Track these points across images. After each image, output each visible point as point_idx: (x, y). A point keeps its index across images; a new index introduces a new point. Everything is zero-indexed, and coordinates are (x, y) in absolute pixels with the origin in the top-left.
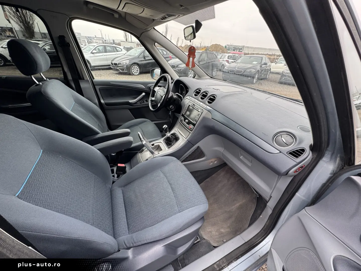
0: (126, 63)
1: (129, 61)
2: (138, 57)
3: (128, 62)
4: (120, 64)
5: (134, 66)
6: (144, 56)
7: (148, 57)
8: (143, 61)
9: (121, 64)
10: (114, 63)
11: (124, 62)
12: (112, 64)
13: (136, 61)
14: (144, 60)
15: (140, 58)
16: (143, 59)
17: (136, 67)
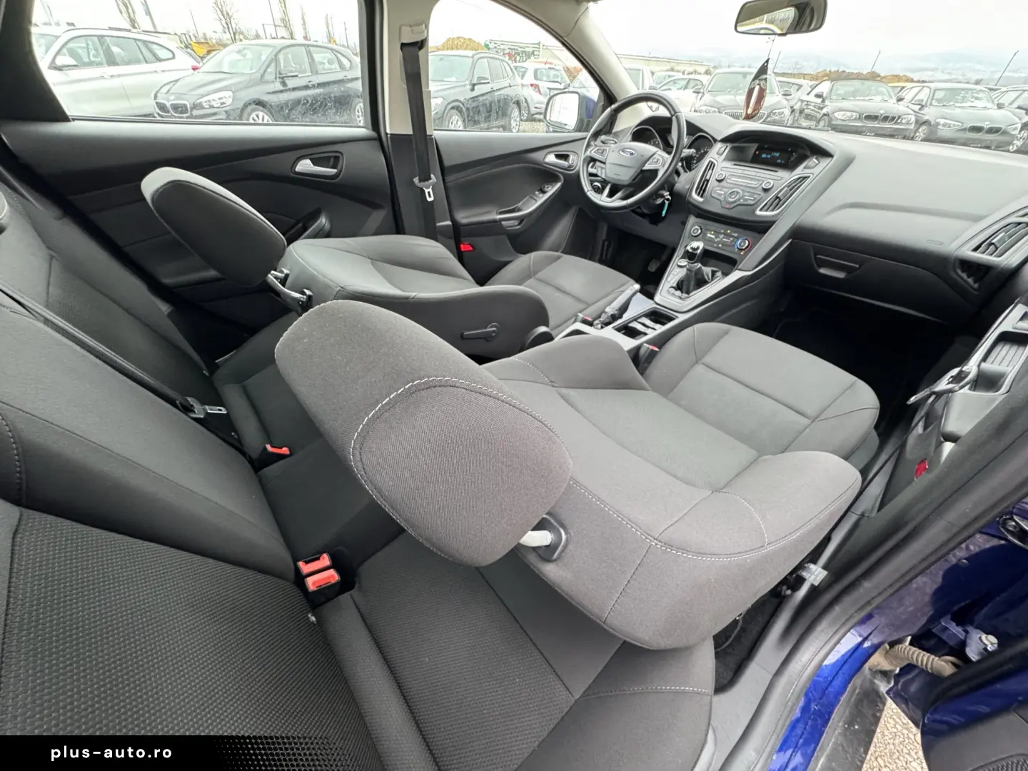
0: (222, 101)
1: (230, 93)
2: (262, 80)
3: (227, 97)
4: (200, 106)
5: (253, 111)
6: (280, 74)
7: (296, 76)
8: (281, 91)
9: (203, 108)
10: (172, 105)
11: (214, 100)
12: (162, 107)
13: (257, 93)
14: (282, 88)
15: (268, 82)
16: (279, 86)
17: (261, 114)
